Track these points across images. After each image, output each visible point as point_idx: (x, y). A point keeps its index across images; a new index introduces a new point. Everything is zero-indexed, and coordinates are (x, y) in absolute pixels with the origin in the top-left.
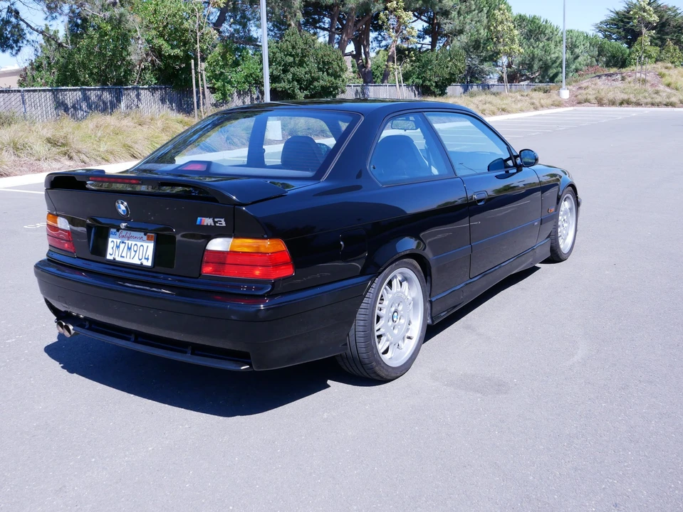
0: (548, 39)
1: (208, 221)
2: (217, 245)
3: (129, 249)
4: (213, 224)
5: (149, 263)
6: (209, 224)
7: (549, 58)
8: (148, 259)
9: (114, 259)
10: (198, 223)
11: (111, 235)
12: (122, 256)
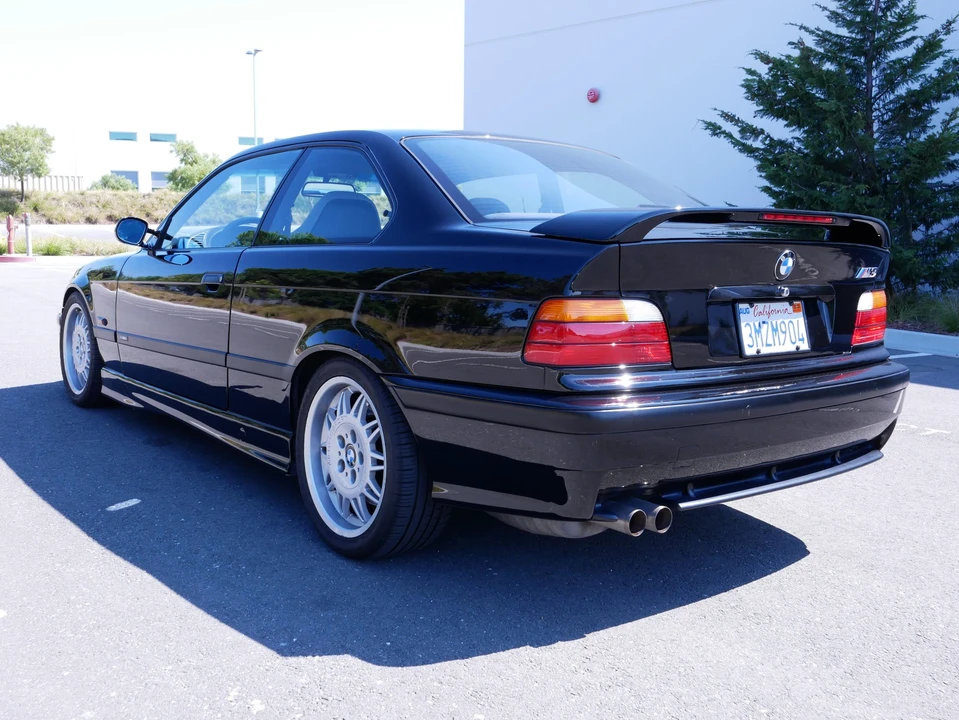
3: (775, 330)
5: (805, 346)
8: (802, 340)
9: (758, 351)
12: (768, 345)
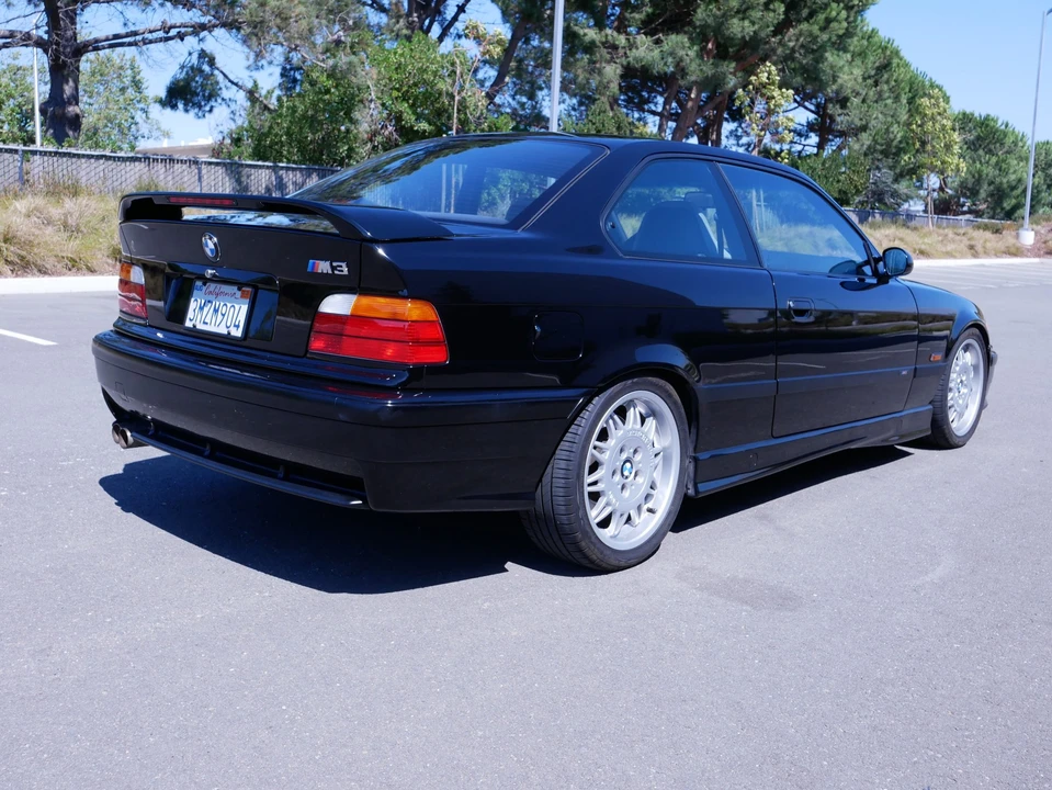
0: (1008, 152)
1: (324, 267)
2: (337, 304)
3: (216, 311)
4: (330, 272)
5: (238, 333)
6: (325, 272)
7: (1005, 181)
8: (238, 327)
9: (194, 326)
10: (309, 270)
11: (195, 292)
12: (205, 323)
